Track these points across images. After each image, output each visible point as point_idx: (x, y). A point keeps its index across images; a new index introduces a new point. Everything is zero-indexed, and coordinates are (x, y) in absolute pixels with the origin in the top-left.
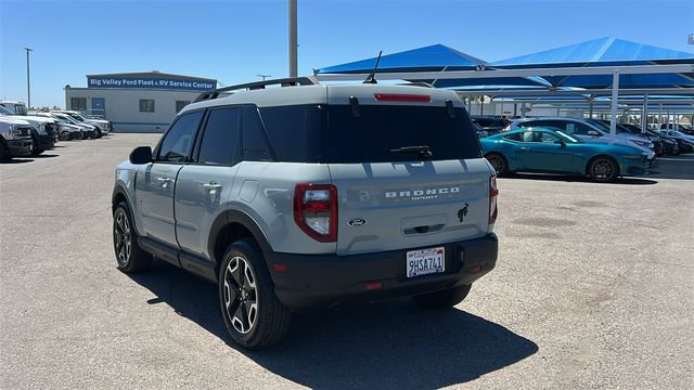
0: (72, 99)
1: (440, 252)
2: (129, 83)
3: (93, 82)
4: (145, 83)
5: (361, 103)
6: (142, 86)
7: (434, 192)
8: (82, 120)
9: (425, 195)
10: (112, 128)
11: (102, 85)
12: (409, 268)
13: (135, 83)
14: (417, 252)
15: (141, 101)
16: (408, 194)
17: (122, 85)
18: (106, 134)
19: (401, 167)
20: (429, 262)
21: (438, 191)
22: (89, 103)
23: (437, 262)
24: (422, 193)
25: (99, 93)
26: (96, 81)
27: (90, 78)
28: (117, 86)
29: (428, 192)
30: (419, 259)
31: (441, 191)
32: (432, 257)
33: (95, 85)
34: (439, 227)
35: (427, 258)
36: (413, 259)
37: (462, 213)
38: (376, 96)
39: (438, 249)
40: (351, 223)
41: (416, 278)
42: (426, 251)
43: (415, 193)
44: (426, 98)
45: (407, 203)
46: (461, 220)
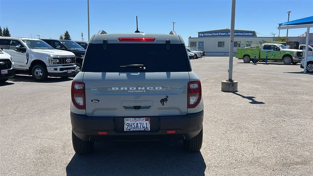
0: (191, 42)
1: (147, 120)
2: (215, 34)
3: (200, 35)
4: (222, 34)
5: (109, 43)
6: (220, 35)
7: (143, 88)
8: (190, 51)
9: (137, 90)
10: (203, 55)
11: (204, 36)
12: (126, 127)
13: (217, 34)
14: (131, 119)
15: (219, 42)
16: (126, 89)
17: (212, 36)
18: (199, 57)
19: (124, 75)
20: (139, 125)
21: (146, 88)
22: (197, 44)
23: (145, 125)
24: (135, 89)
25: (201, 40)
26: (202, 35)
27: (199, 33)
28: (210, 36)
29: (139, 88)
30: (133, 122)
31: (148, 88)
32: (142, 122)
33: (201, 36)
34: (149, 107)
36: (129, 122)
37: (164, 101)
38: (119, 39)
40: (92, 101)
41: (130, 132)
42: (137, 119)
43: (131, 89)
45: (125, 93)
46: (163, 105)
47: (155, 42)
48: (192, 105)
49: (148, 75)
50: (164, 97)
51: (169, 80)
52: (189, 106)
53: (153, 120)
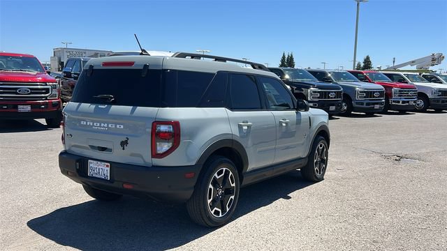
1: (107, 166)
7: (106, 125)
9: (100, 126)
12: (89, 171)
14: (94, 162)
16: (91, 124)
20: (101, 170)
21: (108, 125)
23: (105, 172)
24: (98, 125)
29: (102, 125)
30: (96, 167)
31: (110, 126)
32: (103, 168)
34: (110, 150)
35: (100, 167)
36: (92, 165)
37: (124, 144)
38: (103, 63)
39: (107, 164)
40: (68, 135)
41: (92, 178)
42: (99, 163)
43: (95, 124)
44: (131, 64)
45: (88, 129)
46: (124, 149)
47: (133, 67)
48: (159, 154)
49: (115, 108)
50: (124, 139)
51: (131, 117)
52: (155, 155)
53: (114, 165)
